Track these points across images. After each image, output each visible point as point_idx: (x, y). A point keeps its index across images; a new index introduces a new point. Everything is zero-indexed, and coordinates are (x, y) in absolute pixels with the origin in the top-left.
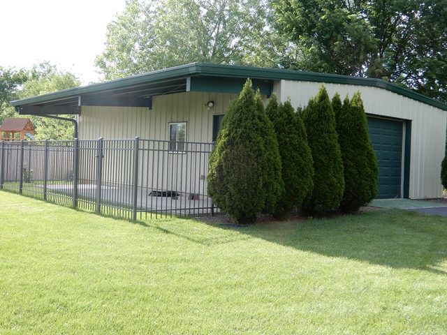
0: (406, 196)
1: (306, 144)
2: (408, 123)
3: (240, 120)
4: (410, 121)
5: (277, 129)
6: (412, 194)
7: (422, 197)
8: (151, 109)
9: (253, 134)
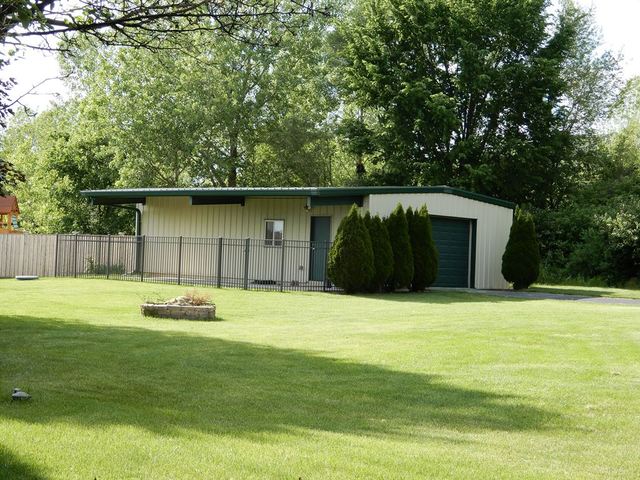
0: (473, 286)
1: (389, 244)
2: (474, 221)
3: (350, 229)
4: (476, 220)
5: (371, 234)
6: (478, 284)
7: (488, 287)
8: (243, 205)
9: (358, 238)
